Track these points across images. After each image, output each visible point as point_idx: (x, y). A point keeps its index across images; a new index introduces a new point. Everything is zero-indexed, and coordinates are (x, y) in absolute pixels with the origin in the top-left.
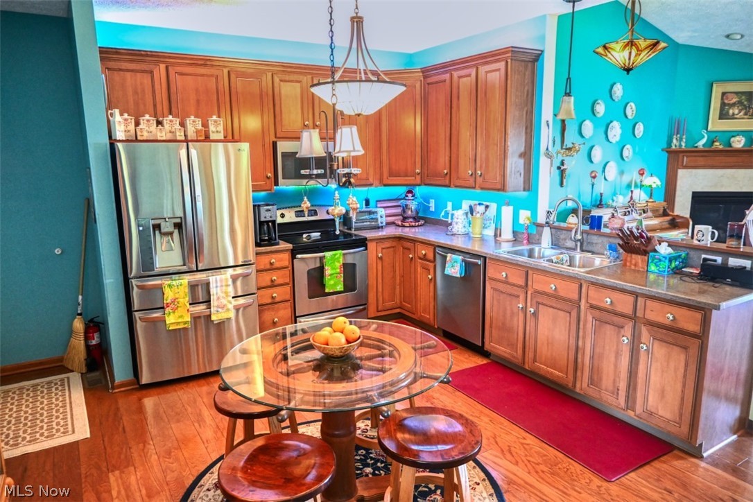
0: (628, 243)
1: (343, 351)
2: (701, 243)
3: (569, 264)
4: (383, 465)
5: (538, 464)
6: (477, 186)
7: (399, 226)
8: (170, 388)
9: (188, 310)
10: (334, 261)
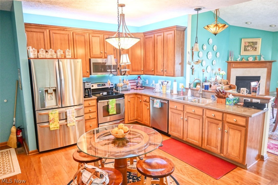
0: (219, 95)
1: (123, 136)
2: (243, 94)
3: (198, 102)
4: (136, 178)
5: (192, 175)
6: (164, 75)
7: (135, 89)
8: (51, 153)
9: (58, 123)
10: (112, 103)
